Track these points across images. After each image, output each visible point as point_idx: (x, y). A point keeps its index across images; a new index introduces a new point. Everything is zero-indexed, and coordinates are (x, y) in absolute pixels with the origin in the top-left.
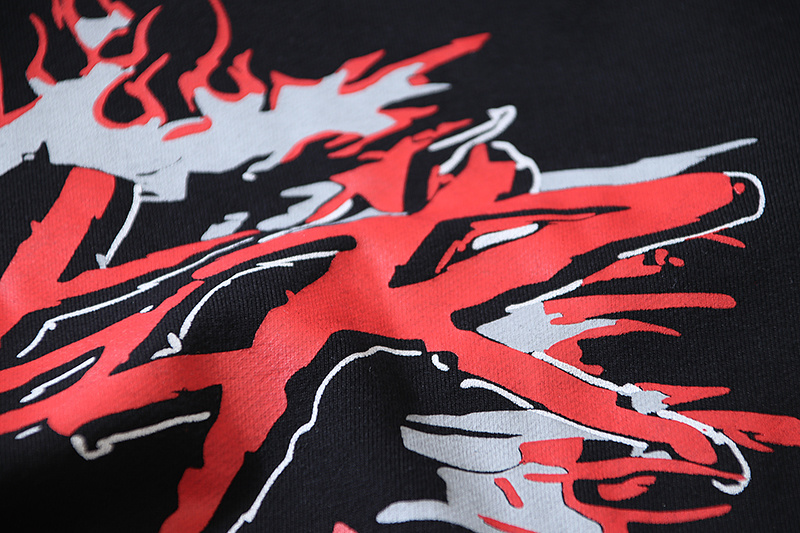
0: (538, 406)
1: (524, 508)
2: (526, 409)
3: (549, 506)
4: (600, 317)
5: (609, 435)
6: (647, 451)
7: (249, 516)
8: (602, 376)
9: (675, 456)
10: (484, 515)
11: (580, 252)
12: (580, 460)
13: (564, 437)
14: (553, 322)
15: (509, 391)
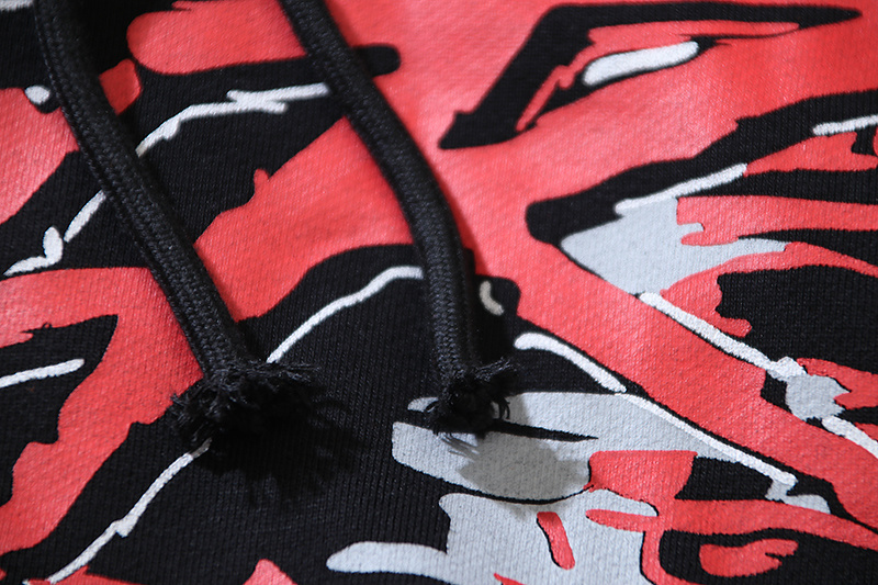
0: (634, 388)
1: (574, 569)
2: (612, 393)
3: (614, 571)
4: (762, 236)
5: (739, 452)
6: (792, 493)
7: (124, 526)
8: (749, 340)
9: (837, 509)
10: (505, 575)
11: (754, 110)
12: (681, 496)
13: (664, 449)
14: (685, 241)
15: (592, 359)
